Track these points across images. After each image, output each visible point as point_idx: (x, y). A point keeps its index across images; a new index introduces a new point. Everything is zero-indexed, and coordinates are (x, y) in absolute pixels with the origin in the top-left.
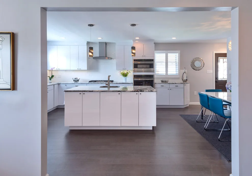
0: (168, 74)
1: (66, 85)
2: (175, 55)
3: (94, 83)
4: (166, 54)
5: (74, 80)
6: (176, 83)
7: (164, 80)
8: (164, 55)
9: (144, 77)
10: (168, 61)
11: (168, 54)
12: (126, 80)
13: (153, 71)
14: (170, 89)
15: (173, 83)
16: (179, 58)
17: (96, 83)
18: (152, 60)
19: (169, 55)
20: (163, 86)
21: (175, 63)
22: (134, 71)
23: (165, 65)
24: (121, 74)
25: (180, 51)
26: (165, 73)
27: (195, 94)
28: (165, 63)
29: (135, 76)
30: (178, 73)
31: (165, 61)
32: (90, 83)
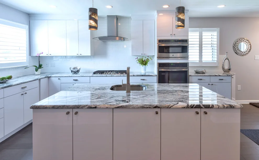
0: (203, 62)
1: (59, 79)
2: (210, 34)
3: (101, 75)
4: (200, 33)
5: (72, 71)
6: (220, 75)
7: (200, 70)
8: (197, 34)
9: (173, 66)
10: (203, 43)
11: (203, 32)
12: (145, 70)
13: (187, 58)
14: (211, 83)
15: (216, 76)
16: (217, 39)
17: (103, 75)
18: (186, 41)
19: (203, 34)
20: (201, 79)
21: (210, 46)
22: (159, 58)
23: (198, 48)
24: (138, 62)
25: (219, 28)
26: (198, 59)
27: (238, 89)
28: (198, 45)
29: (160, 65)
30: (216, 59)
31: (198, 43)
32: (95, 75)
